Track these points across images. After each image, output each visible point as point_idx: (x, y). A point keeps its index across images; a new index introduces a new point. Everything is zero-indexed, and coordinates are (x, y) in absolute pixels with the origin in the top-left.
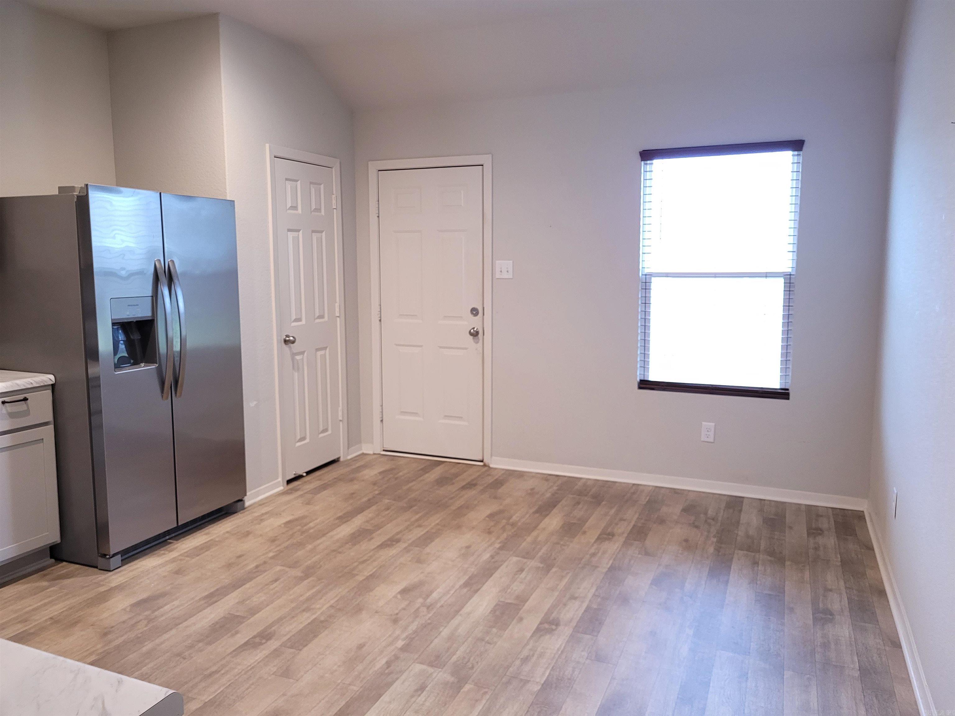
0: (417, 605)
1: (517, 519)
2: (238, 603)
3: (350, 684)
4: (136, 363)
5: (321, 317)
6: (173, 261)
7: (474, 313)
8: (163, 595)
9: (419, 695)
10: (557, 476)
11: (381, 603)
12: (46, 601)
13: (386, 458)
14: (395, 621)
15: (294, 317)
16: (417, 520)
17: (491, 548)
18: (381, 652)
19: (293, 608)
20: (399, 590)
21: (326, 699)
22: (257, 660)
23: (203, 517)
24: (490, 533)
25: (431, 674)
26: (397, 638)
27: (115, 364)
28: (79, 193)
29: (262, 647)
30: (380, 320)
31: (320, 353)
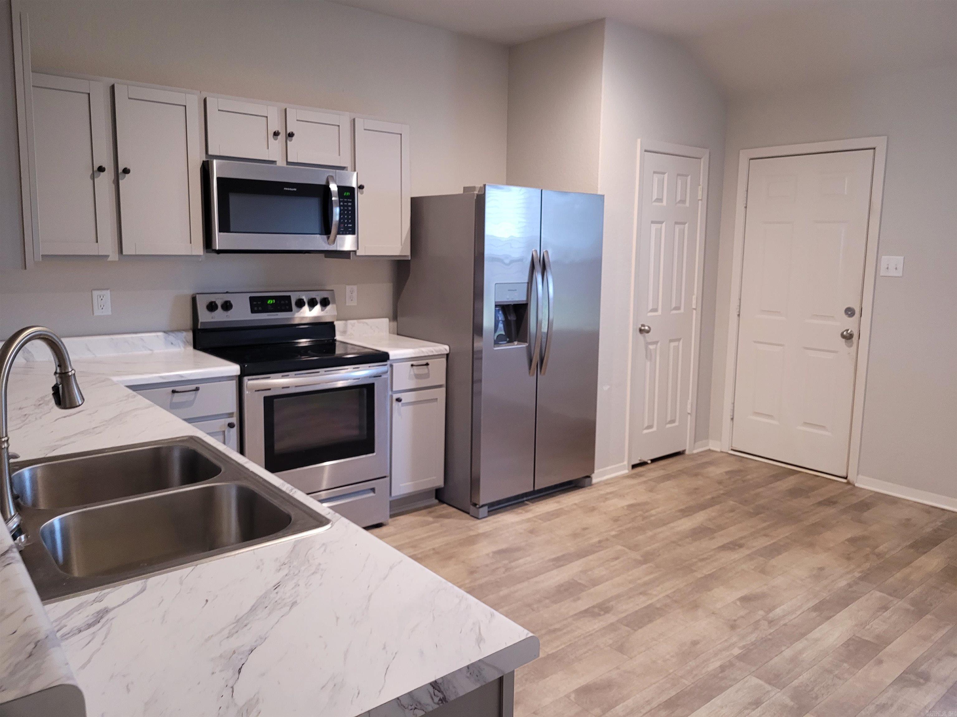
0: (758, 617)
1: (886, 550)
2: (581, 572)
3: (681, 677)
4: (511, 341)
5: (677, 308)
6: (547, 252)
7: (850, 313)
8: (518, 549)
9: (754, 710)
10: (943, 510)
11: (719, 605)
12: (431, 533)
13: (732, 459)
14: (733, 627)
15: (650, 307)
16: (764, 529)
17: (850, 576)
18: (716, 655)
19: (631, 588)
20: (739, 596)
21: (657, 684)
22: (594, 629)
23: (556, 486)
24: (849, 558)
25: (768, 692)
26: (733, 645)
27: (494, 340)
28: (479, 192)
29: (600, 618)
30: (739, 315)
31: (673, 344)
